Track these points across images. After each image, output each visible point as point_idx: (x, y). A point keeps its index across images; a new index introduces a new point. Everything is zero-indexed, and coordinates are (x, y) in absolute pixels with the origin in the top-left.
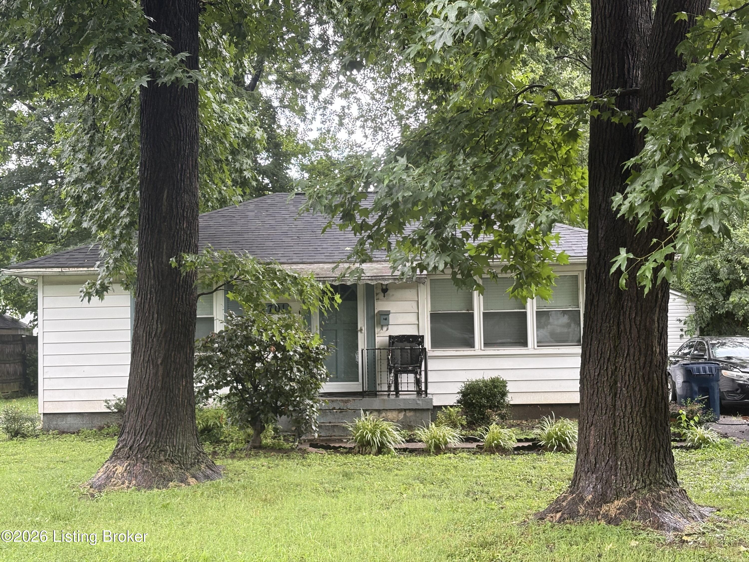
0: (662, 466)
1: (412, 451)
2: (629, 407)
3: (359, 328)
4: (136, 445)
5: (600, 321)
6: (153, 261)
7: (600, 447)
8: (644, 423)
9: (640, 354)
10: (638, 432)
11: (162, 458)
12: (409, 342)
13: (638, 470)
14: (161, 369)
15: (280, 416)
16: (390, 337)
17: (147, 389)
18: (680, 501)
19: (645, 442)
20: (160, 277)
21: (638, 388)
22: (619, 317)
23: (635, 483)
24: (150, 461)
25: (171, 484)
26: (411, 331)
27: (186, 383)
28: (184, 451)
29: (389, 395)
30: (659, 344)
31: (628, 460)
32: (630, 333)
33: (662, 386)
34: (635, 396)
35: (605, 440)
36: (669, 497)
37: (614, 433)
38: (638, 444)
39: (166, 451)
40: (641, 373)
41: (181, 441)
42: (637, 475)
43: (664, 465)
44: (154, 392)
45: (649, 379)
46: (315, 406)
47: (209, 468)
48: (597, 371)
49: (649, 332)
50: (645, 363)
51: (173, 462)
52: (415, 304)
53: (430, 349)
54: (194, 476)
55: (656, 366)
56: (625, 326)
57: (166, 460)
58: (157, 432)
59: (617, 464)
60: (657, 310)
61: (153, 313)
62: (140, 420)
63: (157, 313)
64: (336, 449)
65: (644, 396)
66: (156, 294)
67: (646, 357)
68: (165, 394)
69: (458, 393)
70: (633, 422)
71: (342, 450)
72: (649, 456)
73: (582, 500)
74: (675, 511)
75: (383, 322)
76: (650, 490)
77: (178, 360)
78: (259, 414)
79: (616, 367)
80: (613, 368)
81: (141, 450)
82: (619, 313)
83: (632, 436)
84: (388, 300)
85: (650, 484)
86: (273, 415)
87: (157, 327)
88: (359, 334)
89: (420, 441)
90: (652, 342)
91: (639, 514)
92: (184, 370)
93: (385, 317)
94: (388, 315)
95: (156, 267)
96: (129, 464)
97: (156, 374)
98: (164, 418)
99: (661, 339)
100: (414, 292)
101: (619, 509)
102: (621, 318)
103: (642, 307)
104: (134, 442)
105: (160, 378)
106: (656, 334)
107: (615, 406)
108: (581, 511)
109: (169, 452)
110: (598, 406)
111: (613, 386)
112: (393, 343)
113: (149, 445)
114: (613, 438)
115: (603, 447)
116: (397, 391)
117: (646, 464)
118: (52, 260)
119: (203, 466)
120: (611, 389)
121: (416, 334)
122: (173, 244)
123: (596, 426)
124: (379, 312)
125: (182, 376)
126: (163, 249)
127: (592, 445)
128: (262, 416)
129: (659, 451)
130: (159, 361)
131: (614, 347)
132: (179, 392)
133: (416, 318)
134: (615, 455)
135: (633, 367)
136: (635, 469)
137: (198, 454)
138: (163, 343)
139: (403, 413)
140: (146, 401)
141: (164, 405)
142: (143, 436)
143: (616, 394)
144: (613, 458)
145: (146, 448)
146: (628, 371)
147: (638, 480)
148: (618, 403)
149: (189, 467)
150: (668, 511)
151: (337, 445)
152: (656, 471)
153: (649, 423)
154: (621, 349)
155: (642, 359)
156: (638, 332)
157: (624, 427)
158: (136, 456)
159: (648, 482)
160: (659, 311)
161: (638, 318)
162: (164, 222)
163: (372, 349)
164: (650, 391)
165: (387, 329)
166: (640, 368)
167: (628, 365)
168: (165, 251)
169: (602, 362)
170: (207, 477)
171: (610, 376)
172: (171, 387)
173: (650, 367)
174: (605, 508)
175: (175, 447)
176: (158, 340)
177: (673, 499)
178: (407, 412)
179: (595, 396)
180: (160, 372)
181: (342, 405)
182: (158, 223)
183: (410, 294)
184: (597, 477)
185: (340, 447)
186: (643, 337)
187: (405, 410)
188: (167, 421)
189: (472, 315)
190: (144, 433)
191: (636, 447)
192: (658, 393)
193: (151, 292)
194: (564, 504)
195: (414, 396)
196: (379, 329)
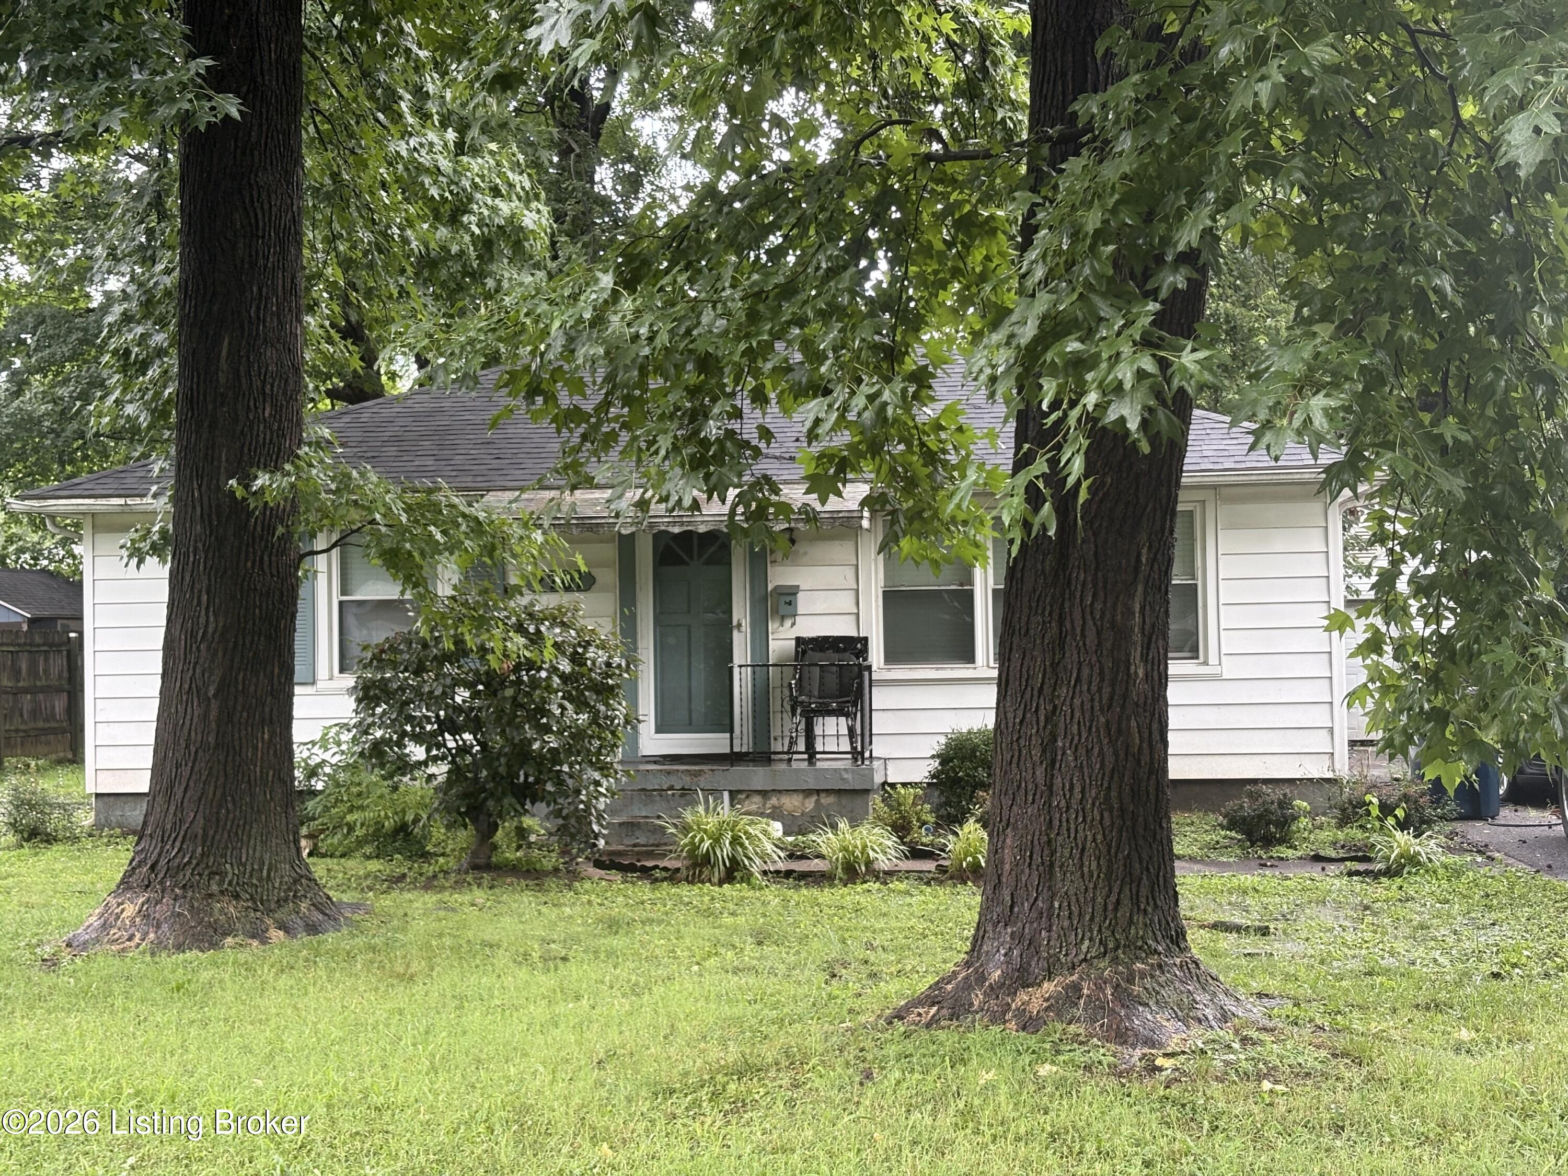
0: (1145, 911)
1: (803, 876)
2: (1077, 789)
3: (735, 623)
4: (163, 862)
5: (1026, 611)
6: (200, 486)
7: (1022, 871)
8: (1107, 822)
9: (1102, 680)
10: (1094, 840)
11: (214, 888)
12: (838, 650)
13: (1092, 919)
14: (214, 705)
15: (533, 803)
16: (798, 639)
17: (187, 747)
18: (1177, 984)
19: (1110, 861)
20: (214, 517)
21: (1096, 751)
22: (1063, 604)
23: (1084, 948)
24: (190, 894)
25: (229, 940)
26: (842, 628)
27: (271, 737)
28: (265, 873)
29: (790, 760)
30: (1145, 658)
31: (1074, 899)
32: (1083, 635)
33: (1151, 745)
34: (1090, 766)
35: (1031, 857)
36: (1152, 977)
37: (1049, 842)
38: (1094, 865)
39: (223, 874)
40: (1102, 719)
41: (257, 855)
42: (1091, 930)
43: (1150, 909)
44: (200, 753)
45: (1119, 731)
46: (605, 784)
47: (318, 909)
48: (1020, 713)
49: (1122, 635)
50: (1111, 699)
51: (237, 897)
52: (850, 572)
53: (882, 665)
54: (282, 926)
55: (1137, 704)
56: (1072, 622)
57: (222, 892)
58: (205, 835)
59: (1052, 906)
60: (1140, 588)
61: (200, 591)
62: (172, 811)
63: (208, 593)
64: (646, 872)
65: (1109, 766)
66: (206, 553)
67: (1113, 685)
68: (222, 758)
69: (933, 757)
70: (1084, 820)
71: (658, 874)
72: (1116, 890)
73: (981, 978)
74: (1162, 1004)
75: (784, 609)
76: (1115, 961)
77: (252, 688)
78: (486, 799)
79: (1055, 707)
80: (1050, 708)
81: (173, 871)
82: (1062, 595)
83: (1083, 850)
84: (795, 564)
85: (1116, 948)
86: (514, 801)
87: (207, 621)
88: (735, 633)
89: (820, 856)
90: (1128, 655)
91: (1085, 1010)
92: (267, 709)
93: (788, 599)
94: (795, 594)
95: (205, 499)
96: (148, 900)
97: (205, 716)
98: (220, 806)
99: (1148, 649)
100: (850, 545)
101: (1047, 1000)
102: (1067, 605)
103: (1105, 583)
104: (160, 855)
105: (214, 725)
106: (1137, 637)
107: (1050, 787)
108: (976, 1003)
109: (230, 876)
110: (1019, 787)
111: (1049, 746)
112: (804, 652)
113: (189, 862)
114: (1046, 852)
115: (1027, 871)
116: (811, 752)
117: (1110, 907)
118: (109, 480)
119: (304, 906)
120: (1044, 751)
121: (854, 634)
122: (242, 452)
123: (1015, 828)
124: (776, 588)
125: (263, 721)
126: (220, 461)
127: (1007, 867)
128: (491, 803)
129: (1141, 879)
130: (211, 692)
131: (1052, 665)
132: (255, 754)
133: (853, 601)
134: (1050, 888)
135: (1087, 706)
136: (1088, 917)
137: (295, 882)
138: (220, 654)
139: (814, 798)
140: (186, 772)
141: (222, 779)
142: (178, 844)
143: (1053, 762)
144: (1046, 894)
145: (181, 868)
146: (1077, 714)
147: (1091, 939)
148: (1058, 781)
149: (273, 906)
150: (1147, 1005)
151: (650, 864)
152: (1131, 922)
153: (1118, 822)
154: (1065, 667)
155: (1106, 690)
156: (1099, 633)
157: (1068, 830)
158: (162, 882)
159: (1111, 945)
160: (1145, 592)
161: (1098, 606)
162: (222, 404)
163: (760, 666)
164: (1122, 754)
165: (793, 624)
166: (1101, 710)
167: (1077, 702)
168: (223, 464)
169: (1028, 695)
170: (313, 929)
171: (1042, 724)
172: (237, 743)
173: (1123, 707)
174: (1022, 996)
175: (244, 865)
176: (209, 648)
177: (1162, 979)
178: (823, 795)
179: (1014, 765)
180: (213, 714)
181: (687, 781)
182: (210, 407)
183: (841, 550)
184: (1013, 933)
185: (656, 867)
186: (1108, 645)
187: (818, 792)
188: (228, 811)
189: (970, 595)
190: (180, 838)
191: (1091, 872)
192: (1139, 761)
193: (196, 549)
194: (949, 987)
195: (845, 763)
196: (776, 625)
